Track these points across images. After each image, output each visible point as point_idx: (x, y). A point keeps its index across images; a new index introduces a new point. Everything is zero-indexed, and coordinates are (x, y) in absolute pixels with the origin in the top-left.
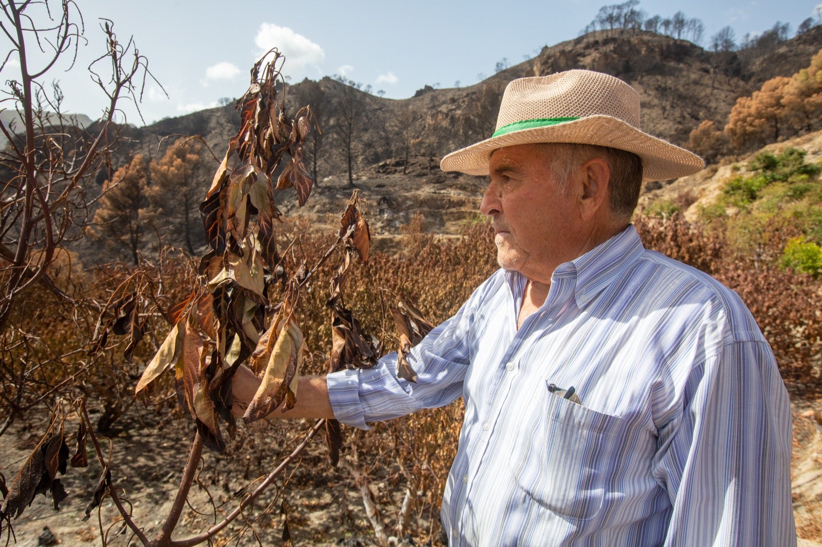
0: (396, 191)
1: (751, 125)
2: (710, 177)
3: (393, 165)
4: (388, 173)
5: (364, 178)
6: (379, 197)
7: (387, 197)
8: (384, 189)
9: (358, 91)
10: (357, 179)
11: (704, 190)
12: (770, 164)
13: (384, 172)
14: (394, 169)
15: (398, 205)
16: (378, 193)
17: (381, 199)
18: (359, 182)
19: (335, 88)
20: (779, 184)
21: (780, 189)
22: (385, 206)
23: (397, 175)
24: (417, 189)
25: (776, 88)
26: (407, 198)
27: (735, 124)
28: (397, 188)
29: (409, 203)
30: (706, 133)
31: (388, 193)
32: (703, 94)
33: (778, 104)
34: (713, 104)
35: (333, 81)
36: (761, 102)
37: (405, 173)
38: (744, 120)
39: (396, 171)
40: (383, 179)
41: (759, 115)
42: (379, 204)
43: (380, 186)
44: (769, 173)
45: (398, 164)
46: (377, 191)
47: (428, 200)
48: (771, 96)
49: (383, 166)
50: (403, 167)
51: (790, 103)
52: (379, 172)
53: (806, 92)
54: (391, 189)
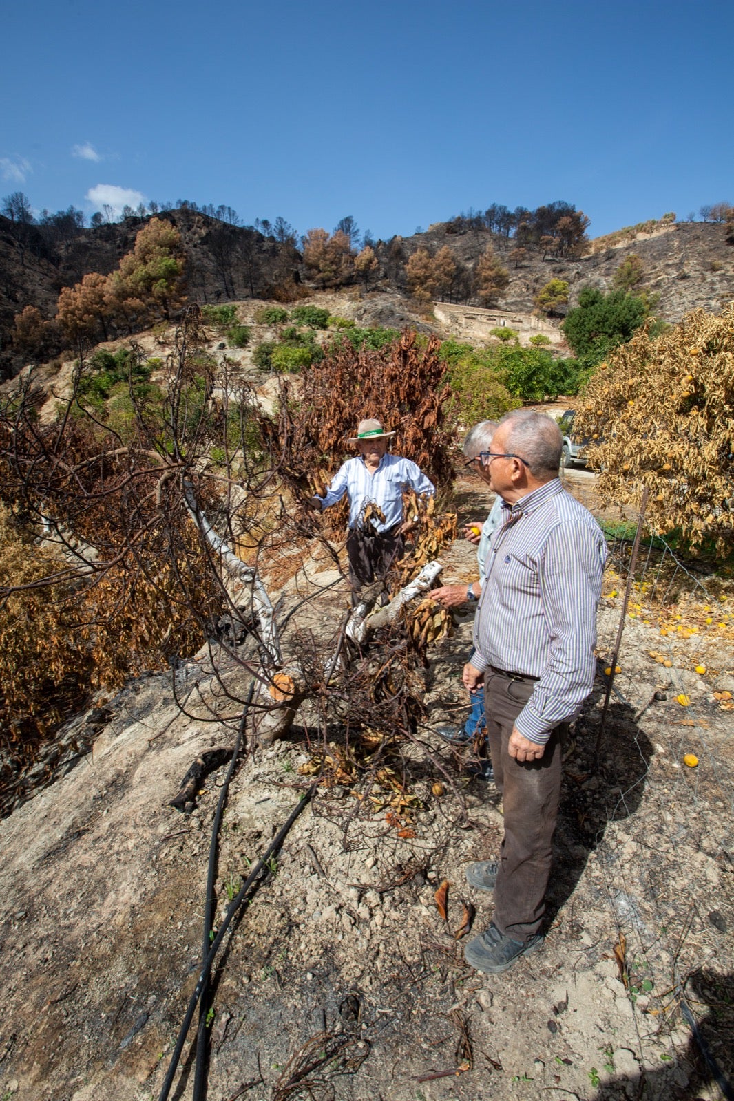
1: (80, 319)
2: (56, 374)
11: (53, 387)
12: (110, 364)
20: (122, 383)
21: (125, 388)
25: (95, 285)
27: (65, 315)
30: (32, 320)
32: (15, 272)
33: (101, 302)
34: (29, 286)
36: (85, 297)
38: (73, 313)
41: (87, 311)
44: (112, 373)
48: (93, 292)
51: (111, 302)
53: (123, 295)
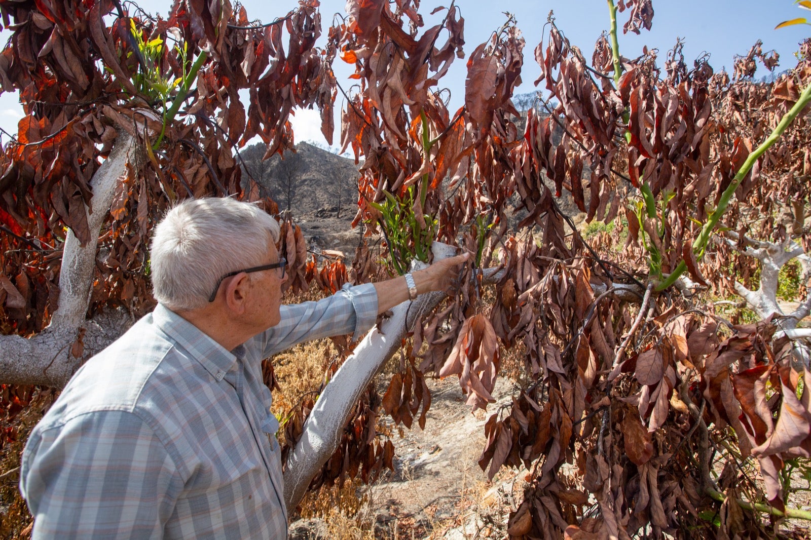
0: (327, 232)
3: (329, 211)
4: (325, 218)
5: (304, 221)
6: (310, 237)
7: (317, 237)
8: (318, 230)
9: (329, 153)
10: (298, 222)
13: (321, 217)
14: (330, 213)
15: (326, 243)
16: (311, 233)
17: (311, 238)
18: (299, 224)
19: (309, 150)
22: (315, 244)
23: (332, 219)
24: (346, 230)
26: (334, 238)
28: (329, 230)
29: (336, 241)
31: (320, 233)
35: (308, 145)
37: (338, 217)
39: (331, 215)
40: (320, 222)
42: (310, 242)
43: (315, 228)
45: (333, 210)
46: (311, 232)
47: (353, 239)
49: (321, 211)
50: (336, 213)
52: (317, 216)
54: (324, 230)
